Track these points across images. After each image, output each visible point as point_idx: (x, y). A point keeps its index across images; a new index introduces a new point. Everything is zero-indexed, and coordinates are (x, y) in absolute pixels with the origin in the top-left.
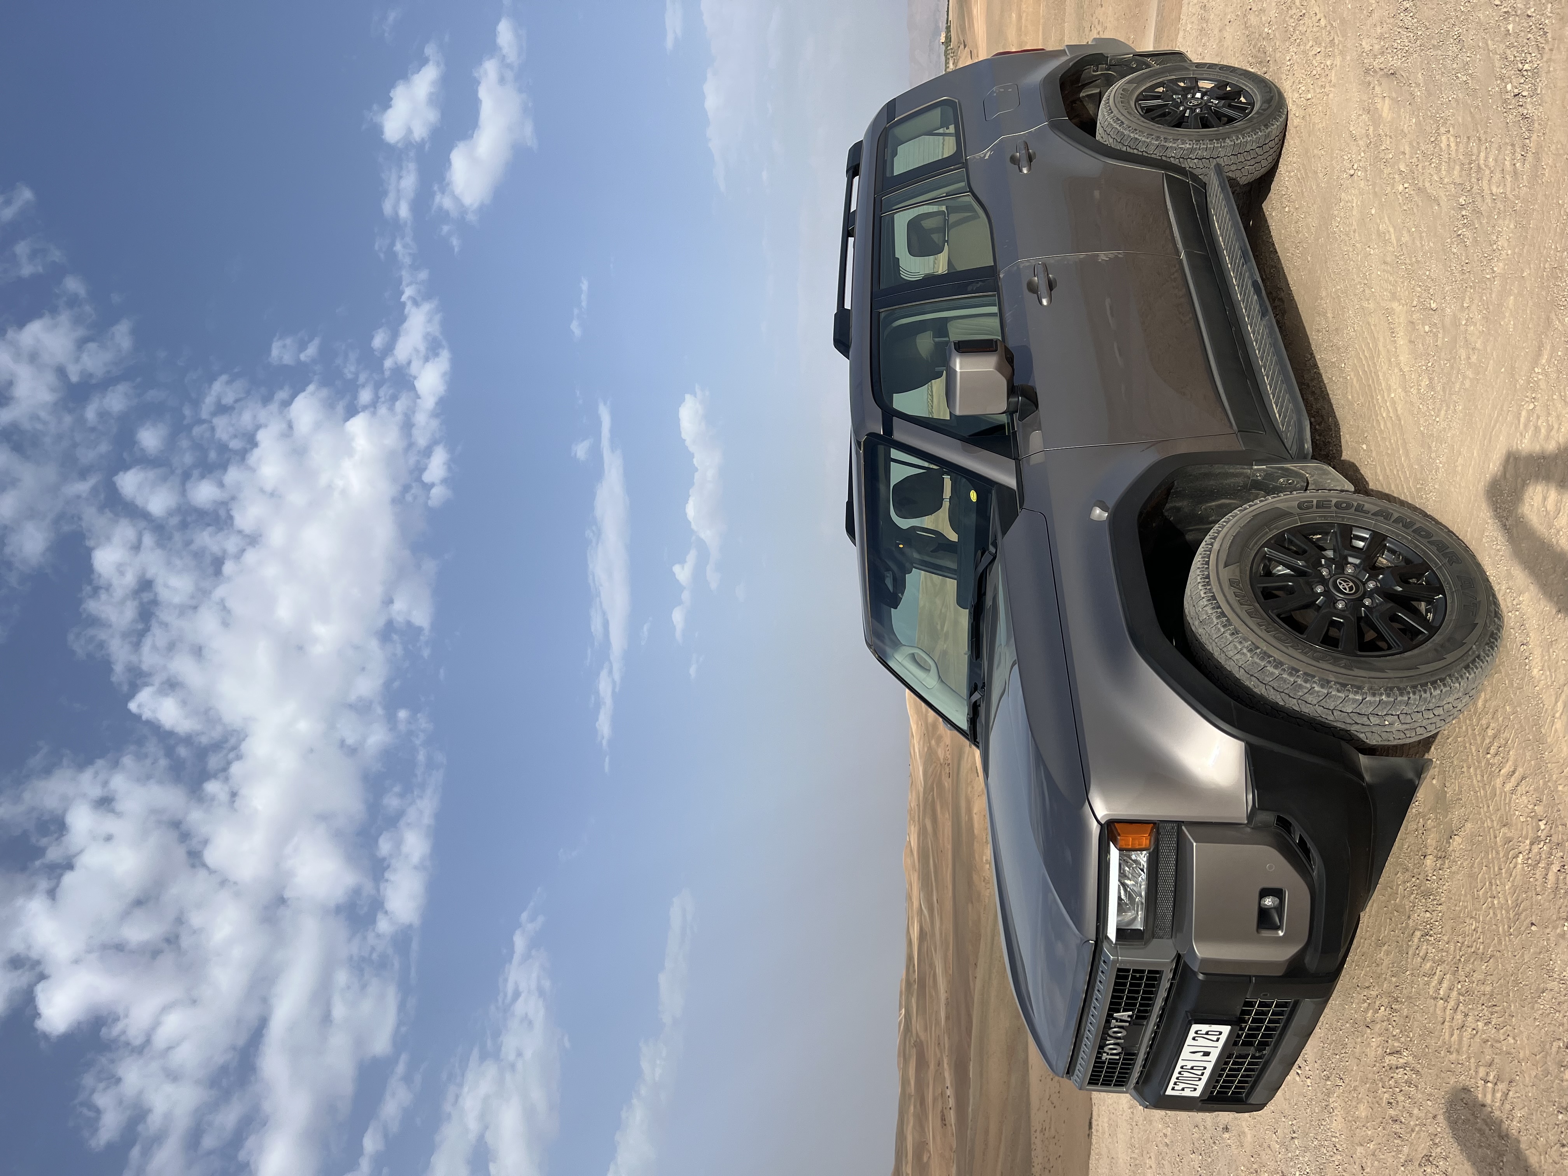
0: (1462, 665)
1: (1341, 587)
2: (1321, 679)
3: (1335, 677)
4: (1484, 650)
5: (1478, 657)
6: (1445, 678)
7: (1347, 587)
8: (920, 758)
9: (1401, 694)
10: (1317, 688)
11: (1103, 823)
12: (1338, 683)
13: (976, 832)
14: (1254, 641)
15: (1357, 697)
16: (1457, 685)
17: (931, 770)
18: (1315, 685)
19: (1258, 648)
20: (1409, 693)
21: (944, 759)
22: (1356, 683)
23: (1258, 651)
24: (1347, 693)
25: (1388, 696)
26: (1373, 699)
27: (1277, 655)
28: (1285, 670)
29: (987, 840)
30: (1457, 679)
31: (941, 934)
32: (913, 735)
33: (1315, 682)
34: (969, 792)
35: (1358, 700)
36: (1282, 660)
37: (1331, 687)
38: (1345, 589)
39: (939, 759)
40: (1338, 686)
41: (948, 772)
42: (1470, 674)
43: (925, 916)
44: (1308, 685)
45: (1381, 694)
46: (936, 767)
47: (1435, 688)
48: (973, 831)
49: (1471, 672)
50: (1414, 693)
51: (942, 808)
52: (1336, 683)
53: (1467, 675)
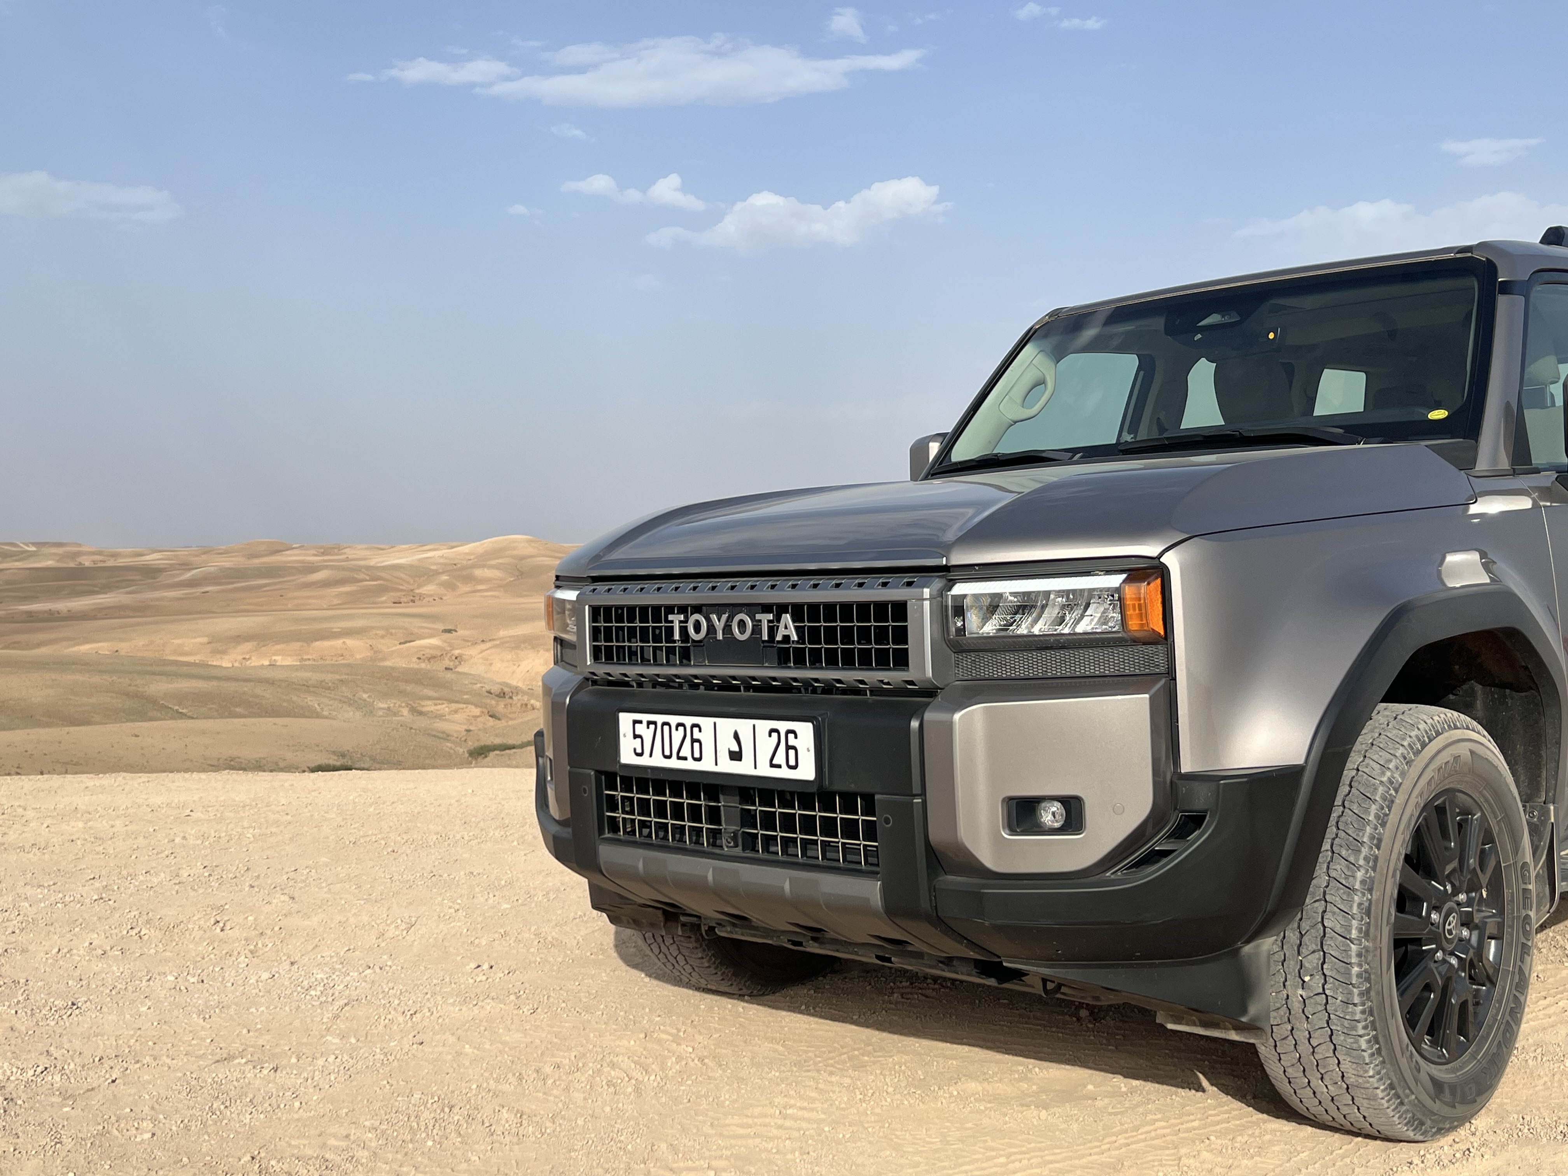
0: (1394, 1079)
1: (1451, 918)
2: (1372, 879)
3: (1378, 900)
4: (1407, 1111)
5: (1402, 1103)
6: (1381, 1056)
7: (1451, 927)
8: (420, 560)
9: (1361, 994)
10: (1360, 875)
11: (1162, 560)
12: (1370, 904)
13: (317, 643)
14: (1403, 786)
15: (1354, 931)
16: (1371, 1073)
17: (403, 576)
18: (1363, 871)
19: (1397, 791)
20: (1363, 1004)
21: (420, 595)
22: (1372, 930)
23: (1392, 792)
24: (1358, 916)
25: (1359, 975)
26: (1353, 954)
27: (1393, 818)
28: (1376, 829)
29: (306, 660)
30: (1379, 1073)
31: (158, 599)
32: (453, 547)
33: (1367, 871)
34: (375, 632)
35: (1350, 932)
36: (1388, 825)
37: (1364, 894)
38: (1449, 924)
39: (420, 586)
40: (1367, 904)
41: (402, 600)
42: (1383, 1091)
43: (181, 575)
44: (1361, 862)
45: (1360, 966)
46: (408, 583)
47: (1369, 1041)
48: (317, 640)
49: (1385, 1093)
50: (1363, 1012)
51: (347, 593)
52: (1370, 900)
53: (1382, 1087)
